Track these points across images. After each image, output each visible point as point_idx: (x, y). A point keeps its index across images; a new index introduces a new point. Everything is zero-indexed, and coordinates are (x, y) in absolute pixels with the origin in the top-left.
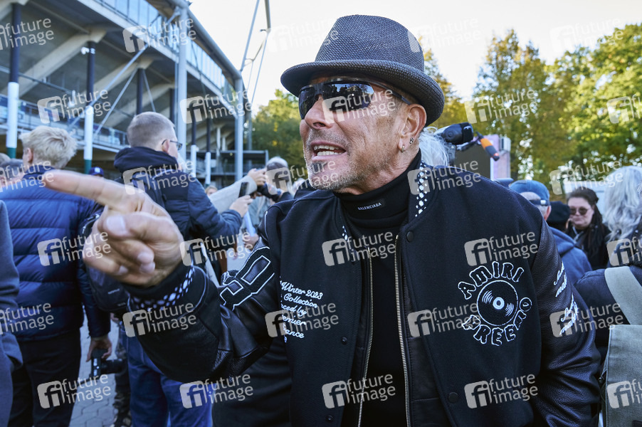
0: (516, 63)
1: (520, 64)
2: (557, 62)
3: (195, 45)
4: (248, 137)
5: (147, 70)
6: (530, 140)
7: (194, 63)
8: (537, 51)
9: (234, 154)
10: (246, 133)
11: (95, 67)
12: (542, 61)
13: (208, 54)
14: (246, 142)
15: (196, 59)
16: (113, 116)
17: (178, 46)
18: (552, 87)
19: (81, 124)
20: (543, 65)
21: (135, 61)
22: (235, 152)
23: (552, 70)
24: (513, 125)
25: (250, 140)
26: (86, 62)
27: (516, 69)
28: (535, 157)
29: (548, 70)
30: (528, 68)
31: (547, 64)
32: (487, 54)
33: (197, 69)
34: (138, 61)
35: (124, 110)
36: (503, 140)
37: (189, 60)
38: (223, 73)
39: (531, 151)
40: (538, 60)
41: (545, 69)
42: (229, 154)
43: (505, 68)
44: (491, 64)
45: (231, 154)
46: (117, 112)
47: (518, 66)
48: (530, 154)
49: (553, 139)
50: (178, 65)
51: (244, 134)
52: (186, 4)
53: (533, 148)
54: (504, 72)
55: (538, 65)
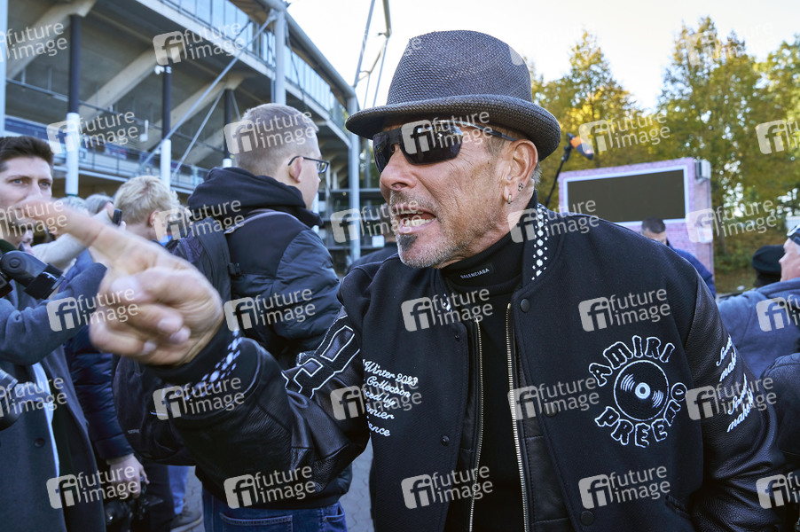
0: (715, 62)
1: (720, 63)
2: (770, 58)
3: (295, 56)
4: (365, 170)
5: (236, 91)
6: (738, 163)
7: (295, 80)
8: (743, 44)
9: (348, 194)
10: (362, 165)
11: (173, 89)
12: (750, 58)
13: (312, 67)
14: (363, 178)
15: (297, 74)
16: (196, 150)
17: (274, 59)
18: (765, 91)
19: (157, 162)
20: (753, 63)
21: (221, 81)
22: (349, 190)
23: (765, 69)
24: (713, 144)
25: (369, 175)
26: (160, 84)
27: (715, 69)
28: (745, 185)
29: (759, 69)
30: (731, 67)
31: (757, 61)
32: (675, 51)
33: (298, 87)
34: (224, 80)
35: (208, 142)
36: (700, 164)
37: (289, 76)
38: (332, 90)
39: (740, 177)
40: (745, 57)
41: (755, 68)
42: (341, 194)
43: (700, 69)
44: (680, 65)
45: (345, 194)
46: (200, 145)
47: (717, 66)
48: (738, 181)
49: (769, 161)
50: (275, 82)
51: (360, 168)
52: (283, 6)
53: (742, 173)
54: (699, 74)
55: (745, 62)
